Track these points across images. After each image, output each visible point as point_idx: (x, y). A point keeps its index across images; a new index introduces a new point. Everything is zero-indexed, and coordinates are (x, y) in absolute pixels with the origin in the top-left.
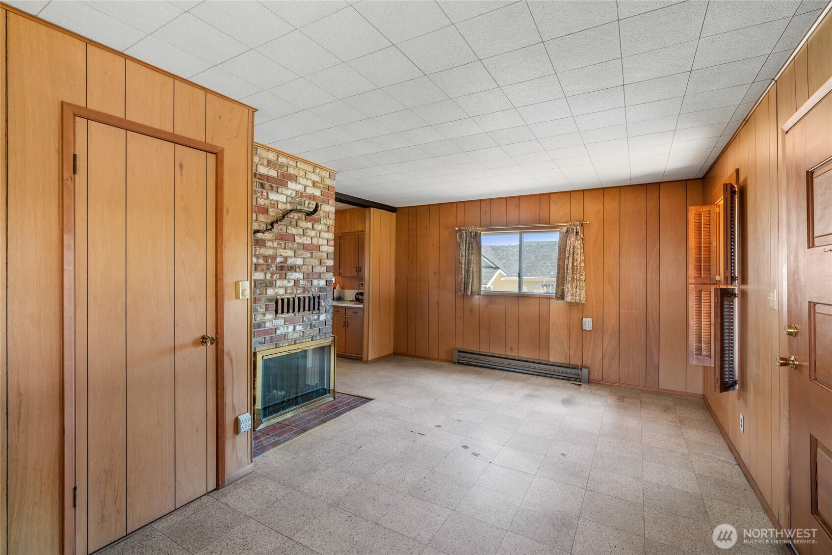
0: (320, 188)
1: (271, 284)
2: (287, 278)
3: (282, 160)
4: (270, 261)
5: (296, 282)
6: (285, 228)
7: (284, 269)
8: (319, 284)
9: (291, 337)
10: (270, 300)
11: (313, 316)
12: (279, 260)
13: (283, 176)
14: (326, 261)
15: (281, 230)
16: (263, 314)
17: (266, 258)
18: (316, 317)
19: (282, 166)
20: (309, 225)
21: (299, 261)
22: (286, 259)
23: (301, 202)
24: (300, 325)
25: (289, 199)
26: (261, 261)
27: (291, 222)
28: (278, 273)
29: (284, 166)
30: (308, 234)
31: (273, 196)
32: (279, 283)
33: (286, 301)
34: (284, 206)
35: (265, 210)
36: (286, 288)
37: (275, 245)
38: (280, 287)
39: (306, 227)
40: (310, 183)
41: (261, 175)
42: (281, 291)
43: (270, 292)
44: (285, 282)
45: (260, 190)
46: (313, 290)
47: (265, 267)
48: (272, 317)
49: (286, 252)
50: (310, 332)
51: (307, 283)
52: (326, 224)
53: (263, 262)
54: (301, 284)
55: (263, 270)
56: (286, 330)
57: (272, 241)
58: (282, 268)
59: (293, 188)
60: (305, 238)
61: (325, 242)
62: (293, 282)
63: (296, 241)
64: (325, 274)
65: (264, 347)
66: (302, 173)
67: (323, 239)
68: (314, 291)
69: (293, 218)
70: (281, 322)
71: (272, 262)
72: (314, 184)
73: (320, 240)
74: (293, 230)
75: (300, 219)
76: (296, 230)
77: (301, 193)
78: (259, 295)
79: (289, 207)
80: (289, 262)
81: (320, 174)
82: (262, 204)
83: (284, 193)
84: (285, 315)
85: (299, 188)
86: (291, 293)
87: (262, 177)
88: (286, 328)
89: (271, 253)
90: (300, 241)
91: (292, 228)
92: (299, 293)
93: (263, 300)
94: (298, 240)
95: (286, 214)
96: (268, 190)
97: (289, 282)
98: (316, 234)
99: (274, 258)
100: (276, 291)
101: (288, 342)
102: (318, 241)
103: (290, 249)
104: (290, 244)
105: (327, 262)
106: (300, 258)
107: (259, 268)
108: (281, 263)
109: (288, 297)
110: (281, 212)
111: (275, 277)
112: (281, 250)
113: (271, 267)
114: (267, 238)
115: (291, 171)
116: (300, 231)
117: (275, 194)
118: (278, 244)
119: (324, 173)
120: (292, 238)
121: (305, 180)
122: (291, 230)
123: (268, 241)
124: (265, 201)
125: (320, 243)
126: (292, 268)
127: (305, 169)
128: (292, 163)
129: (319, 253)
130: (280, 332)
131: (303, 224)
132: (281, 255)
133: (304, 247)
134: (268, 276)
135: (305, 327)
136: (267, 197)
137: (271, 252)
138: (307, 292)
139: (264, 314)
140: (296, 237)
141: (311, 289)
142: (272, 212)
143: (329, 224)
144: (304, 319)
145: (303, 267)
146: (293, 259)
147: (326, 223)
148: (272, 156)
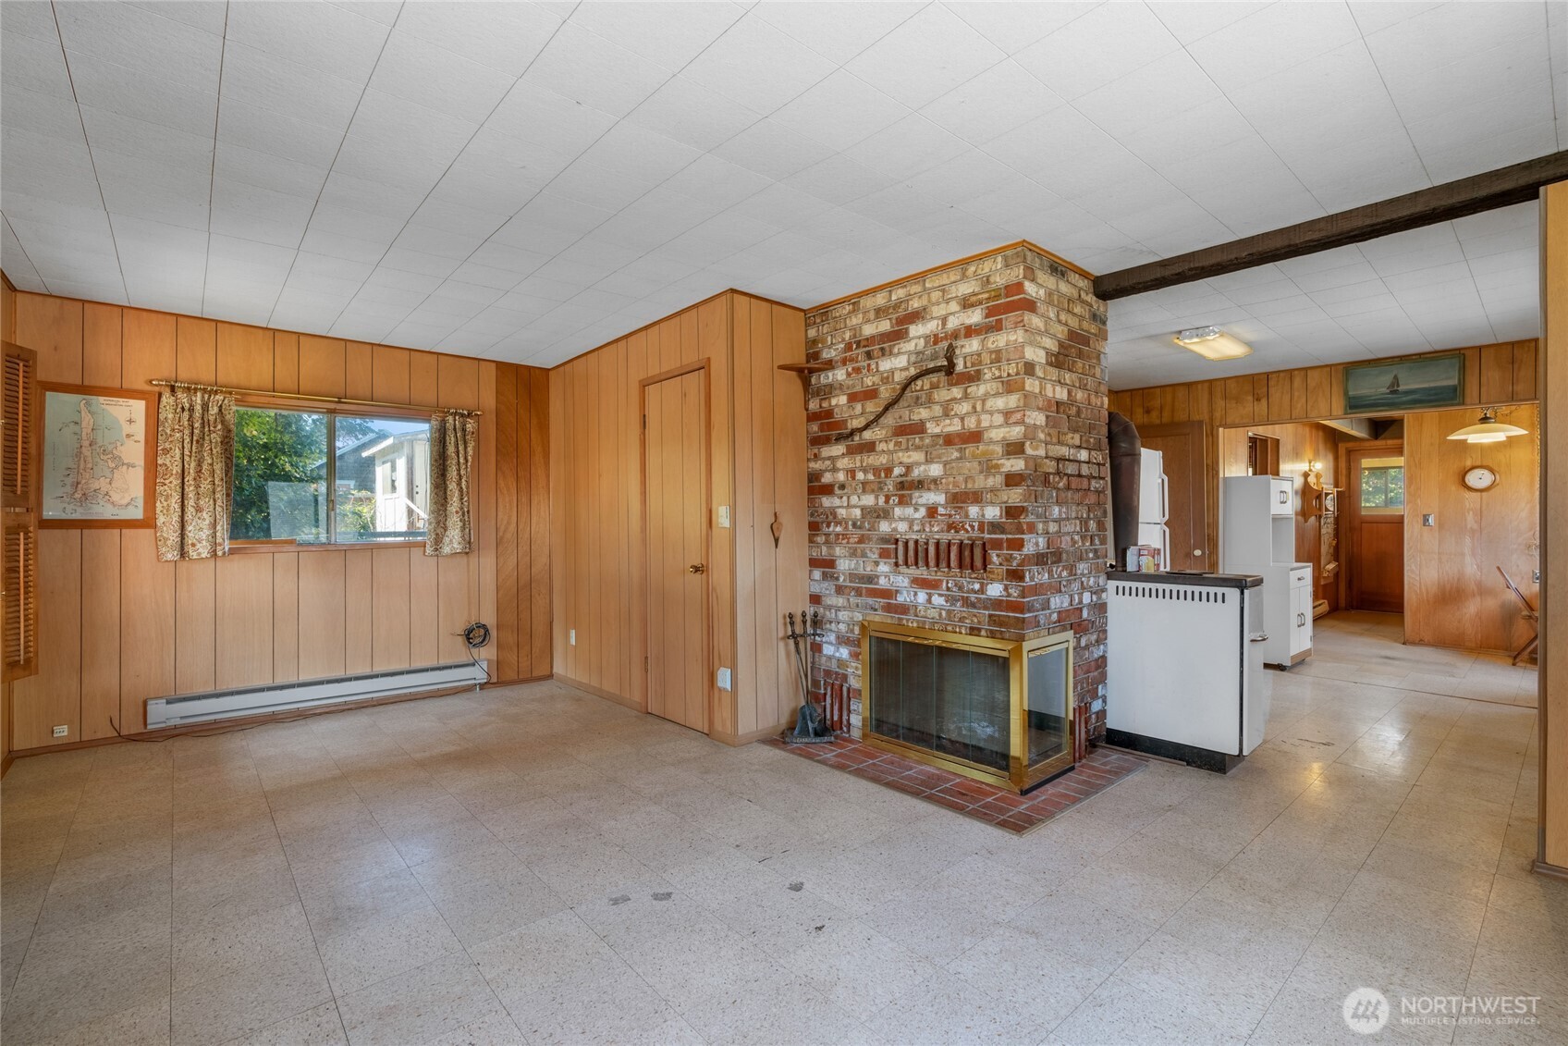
0: (981, 303)
1: (885, 514)
2: (914, 502)
3: (899, 293)
4: (883, 475)
5: (932, 511)
6: (907, 412)
7: (908, 487)
8: (983, 516)
9: (922, 613)
10: (885, 540)
11: (969, 582)
12: (897, 471)
13: (901, 321)
14: (1000, 462)
15: (900, 417)
16: (875, 562)
17: (876, 471)
18: (977, 586)
19: (896, 306)
20: (956, 392)
21: (935, 470)
22: (909, 468)
23: (936, 352)
24: (940, 595)
25: (913, 358)
26: (871, 477)
27: (918, 398)
28: (896, 495)
29: (902, 302)
30: (953, 413)
31: (885, 365)
32: (898, 511)
33: (911, 545)
34: (905, 374)
35: (871, 394)
36: (911, 522)
37: (891, 446)
38: (901, 519)
39: (949, 398)
40: (954, 306)
41: (867, 339)
42: (902, 527)
43: (884, 527)
44: (909, 511)
45: (865, 364)
46: (967, 527)
47: (875, 487)
48: (888, 570)
49: (909, 457)
50: (964, 614)
51: (953, 512)
52: (1000, 377)
53: (873, 478)
54: (941, 515)
55: (873, 491)
56: (913, 598)
57: (886, 441)
58: (901, 486)
59: (918, 334)
60: (948, 421)
61: (999, 419)
62: (922, 512)
63: (929, 431)
64: (998, 493)
65: (877, 617)
66: (936, 295)
67: (991, 414)
68: (969, 529)
69: (922, 390)
70: (903, 581)
71: (886, 477)
72: (966, 304)
73: (984, 417)
74: (923, 413)
75: (934, 386)
76: (927, 410)
77: (935, 335)
78: (869, 530)
79: (913, 371)
80: (916, 473)
81: (979, 272)
82: (870, 384)
83: (903, 350)
84: (913, 571)
85: (931, 327)
86: (919, 531)
87: (871, 340)
88: (912, 593)
89: (884, 462)
90: (937, 430)
91: (921, 410)
92: (937, 532)
93: (874, 540)
94: (932, 428)
95: (906, 385)
96: (878, 358)
97: (916, 510)
98: (974, 407)
99: (889, 471)
100: (893, 526)
101: (918, 622)
102: (979, 422)
103: (918, 448)
104: (917, 440)
105: (1003, 465)
106: (937, 462)
107: (867, 487)
108: (901, 476)
109: (915, 537)
110: (898, 387)
111: (891, 501)
112: (901, 454)
113: (886, 484)
114: (878, 437)
115: (915, 304)
116: (937, 410)
117: (889, 361)
118: (897, 444)
119: (987, 267)
120: (919, 428)
121: (943, 305)
122: (919, 413)
123: (880, 442)
124: (875, 379)
125: (985, 424)
126: (920, 485)
127: (941, 283)
128: (916, 288)
129: (980, 448)
130: (903, 600)
131: (942, 395)
132: (901, 463)
133: (949, 440)
134: (882, 500)
135: (951, 600)
136: (877, 371)
137: (883, 460)
138: (953, 531)
139: (877, 564)
140: (928, 425)
141: (963, 526)
142: (885, 394)
143: (1009, 375)
144: (950, 585)
145: (944, 481)
146: (922, 468)
147: (997, 374)
148: (880, 299)
